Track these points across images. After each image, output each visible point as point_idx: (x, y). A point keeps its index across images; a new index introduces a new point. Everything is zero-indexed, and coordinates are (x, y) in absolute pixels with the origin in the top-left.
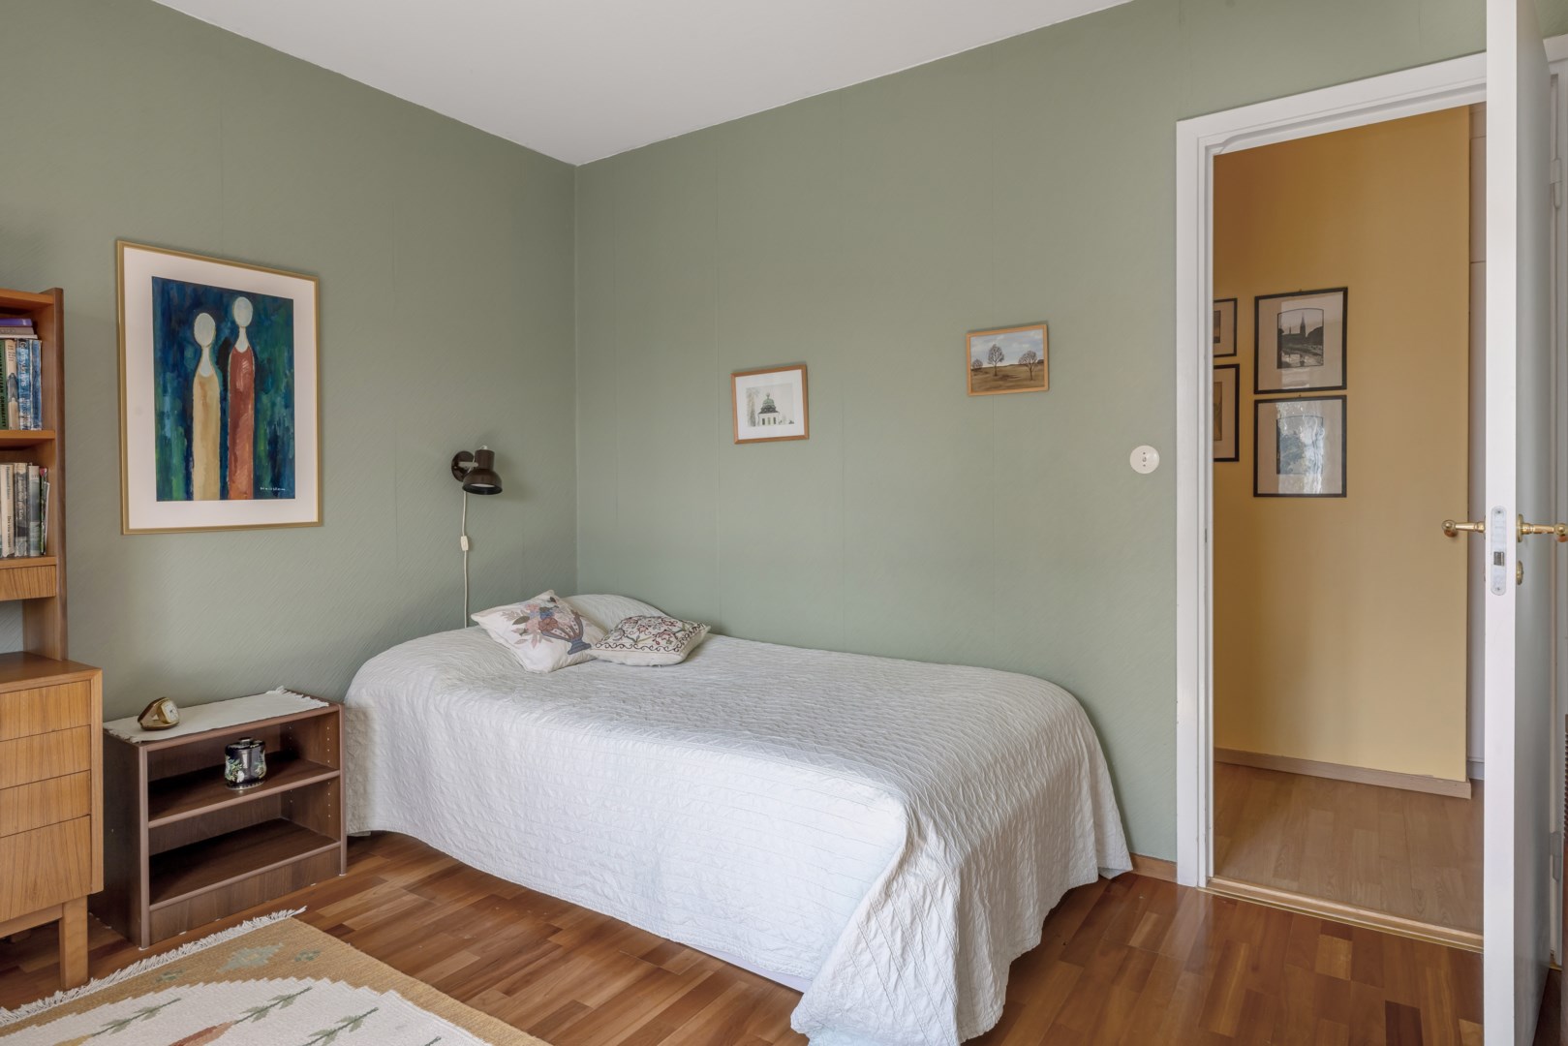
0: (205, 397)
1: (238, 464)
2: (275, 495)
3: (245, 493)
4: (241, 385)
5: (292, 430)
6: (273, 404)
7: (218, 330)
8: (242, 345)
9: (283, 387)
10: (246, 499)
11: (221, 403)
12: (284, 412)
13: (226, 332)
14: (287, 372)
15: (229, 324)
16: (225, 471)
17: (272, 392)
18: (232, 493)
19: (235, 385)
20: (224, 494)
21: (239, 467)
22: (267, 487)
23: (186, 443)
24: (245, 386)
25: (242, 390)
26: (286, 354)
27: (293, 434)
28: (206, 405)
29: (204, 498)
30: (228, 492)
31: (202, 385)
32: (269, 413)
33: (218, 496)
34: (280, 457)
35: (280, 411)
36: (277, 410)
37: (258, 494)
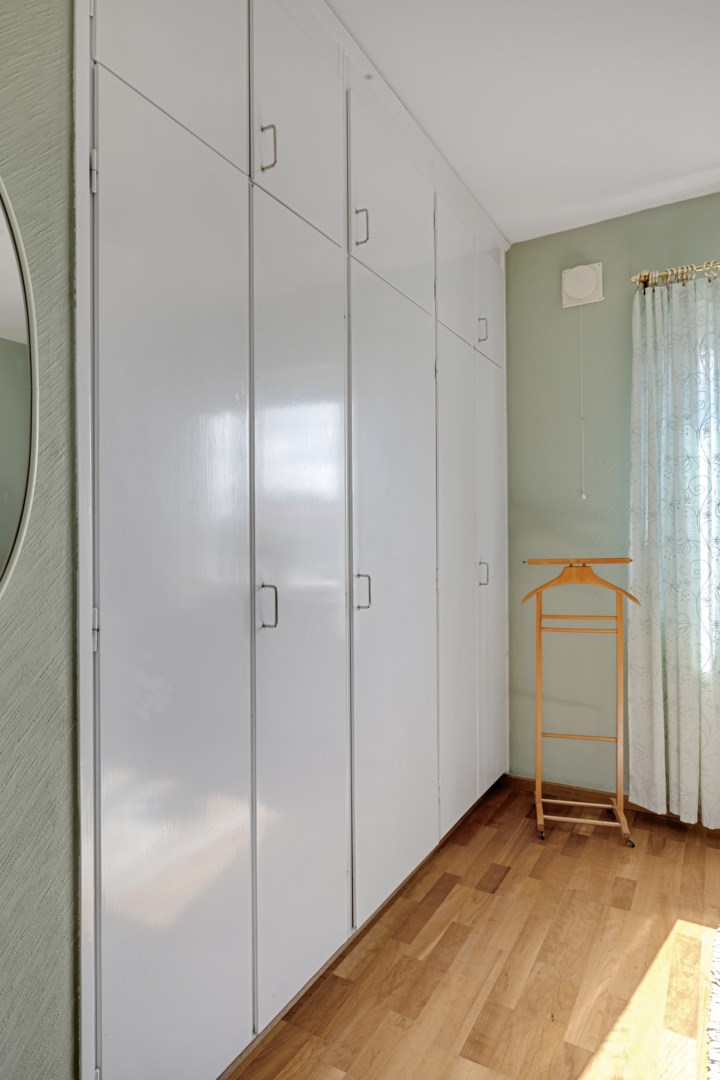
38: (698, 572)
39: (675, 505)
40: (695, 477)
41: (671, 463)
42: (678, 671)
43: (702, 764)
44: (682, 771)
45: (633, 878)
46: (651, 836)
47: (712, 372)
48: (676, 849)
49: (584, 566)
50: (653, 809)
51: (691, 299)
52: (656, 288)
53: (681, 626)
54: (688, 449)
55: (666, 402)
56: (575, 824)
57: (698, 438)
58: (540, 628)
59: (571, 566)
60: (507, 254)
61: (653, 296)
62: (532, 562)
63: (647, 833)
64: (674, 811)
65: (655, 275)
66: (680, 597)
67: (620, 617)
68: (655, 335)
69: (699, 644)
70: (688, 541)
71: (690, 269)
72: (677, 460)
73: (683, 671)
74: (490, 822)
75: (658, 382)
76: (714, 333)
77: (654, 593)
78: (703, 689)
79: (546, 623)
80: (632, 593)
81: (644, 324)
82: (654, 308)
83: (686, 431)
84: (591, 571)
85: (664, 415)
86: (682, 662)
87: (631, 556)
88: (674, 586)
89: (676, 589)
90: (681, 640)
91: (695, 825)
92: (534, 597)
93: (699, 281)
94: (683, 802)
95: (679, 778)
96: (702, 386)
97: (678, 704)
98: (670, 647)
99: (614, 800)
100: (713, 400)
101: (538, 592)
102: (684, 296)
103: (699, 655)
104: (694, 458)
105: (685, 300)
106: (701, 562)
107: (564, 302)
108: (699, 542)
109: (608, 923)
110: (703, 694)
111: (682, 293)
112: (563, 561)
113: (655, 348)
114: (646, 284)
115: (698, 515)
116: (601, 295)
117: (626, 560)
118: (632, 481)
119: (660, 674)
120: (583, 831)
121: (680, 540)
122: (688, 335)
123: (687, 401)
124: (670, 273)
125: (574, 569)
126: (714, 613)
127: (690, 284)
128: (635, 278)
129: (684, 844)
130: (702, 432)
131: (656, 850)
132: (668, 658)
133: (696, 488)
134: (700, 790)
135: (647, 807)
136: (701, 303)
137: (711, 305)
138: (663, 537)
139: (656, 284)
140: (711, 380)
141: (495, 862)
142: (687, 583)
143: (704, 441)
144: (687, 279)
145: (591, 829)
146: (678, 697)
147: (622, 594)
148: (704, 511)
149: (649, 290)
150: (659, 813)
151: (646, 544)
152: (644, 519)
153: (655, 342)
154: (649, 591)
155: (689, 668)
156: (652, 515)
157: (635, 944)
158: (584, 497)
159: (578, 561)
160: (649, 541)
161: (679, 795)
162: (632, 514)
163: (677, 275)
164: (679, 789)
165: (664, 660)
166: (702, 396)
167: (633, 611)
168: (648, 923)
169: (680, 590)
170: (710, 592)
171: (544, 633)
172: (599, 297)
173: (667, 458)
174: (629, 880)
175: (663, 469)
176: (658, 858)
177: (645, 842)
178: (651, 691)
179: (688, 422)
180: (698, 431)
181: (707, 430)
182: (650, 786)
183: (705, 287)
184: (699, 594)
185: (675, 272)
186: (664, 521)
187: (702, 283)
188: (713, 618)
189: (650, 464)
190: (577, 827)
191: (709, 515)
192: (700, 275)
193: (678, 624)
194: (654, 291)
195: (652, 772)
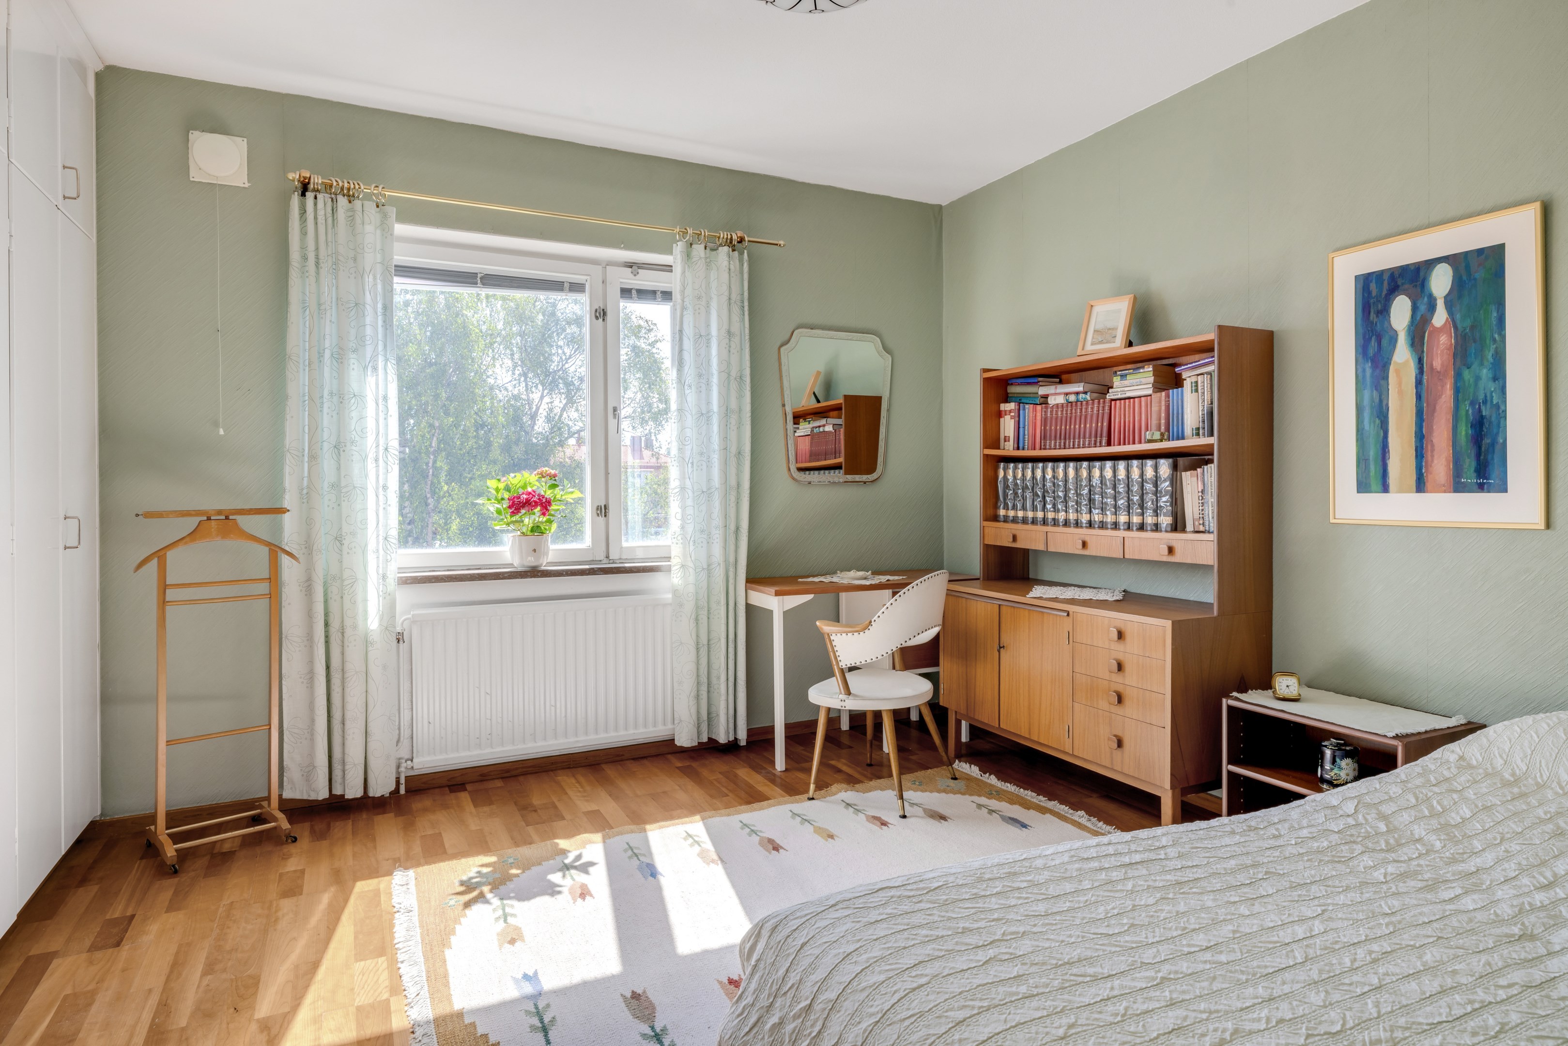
0: (1400, 384)
1: (1435, 453)
2: (1481, 488)
3: (1444, 486)
4: (1437, 364)
5: (1502, 408)
6: (1478, 378)
7: (1415, 308)
8: (1440, 317)
9: (1489, 355)
10: (1445, 492)
11: (1416, 387)
12: (1492, 386)
13: (1423, 308)
14: (1496, 336)
15: (1426, 299)
16: (1422, 462)
17: (1475, 366)
18: (1429, 485)
19: (1432, 365)
20: (1421, 486)
21: (1436, 457)
22: (1470, 478)
23: (1382, 434)
24: (1442, 365)
25: (1439, 369)
26: (1495, 314)
27: (1505, 411)
28: (1401, 393)
29: (1401, 490)
30: (1424, 483)
31: (1397, 371)
32: (1472, 390)
33: (1414, 489)
34: (1487, 441)
35: (1487, 384)
36: (1481, 384)
37: (1458, 487)
38: (364, 521)
39: (339, 448)
40: (362, 418)
41: (335, 399)
42: (343, 634)
43: (369, 729)
44: (348, 743)
45: (299, 868)
46: (312, 827)
47: (380, 306)
48: (341, 828)
49: (227, 518)
50: (313, 797)
51: (358, 220)
52: (320, 196)
53: (346, 583)
54: (354, 386)
55: (329, 329)
56: (214, 843)
57: (365, 375)
58: (163, 603)
59: (209, 519)
60: (98, 76)
61: (315, 204)
62: (148, 515)
63: (307, 825)
64: (338, 791)
65: (317, 180)
66: (345, 547)
67: (274, 579)
68: (317, 249)
69: (365, 600)
70: (355, 487)
71: (357, 187)
72: (341, 397)
73: (348, 632)
74: (83, 881)
75: (319, 305)
76: (382, 263)
77: (315, 547)
78: (370, 648)
79: (171, 594)
80: (287, 549)
81: (304, 233)
82: (316, 218)
83: (352, 366)
84: (236, 524)
85: (327, 344)
86: (348, 622)
87: (286, 505)
88: (339, 539)
89: (340, 542)
90: (346, 598)
91: (361, 798)
92: (155, 562)
93: (366, 203)
94: (348, 777)
95: (344, 753)
96: (368, 320)
97: (343, 670)
98: (334, 607)
99: (265, 804)
100: (380, 336)
101: (160, 555)
102: (350, 214)
103: (366, 612)
104: (360, 397)
105: (351, 219)
106: (369, 511)
107: (191, 174)
108: (366, 489)
109: (280, 914)
110: (370, 654)
111: (348, 210)
112: (198, 513)
113: (317, 264)
114: (305, 188)
115: (364, 459)
116: (246, 182)
117: (282, 511)
118: (288, 417)
119: (322, 640)
120: (227, 847)
121: (346, 486)
122: (355, 260)
123: (353, 332)
124: (335, 184)
125: (213, 523)
126: (381, 566)
127: (357, 203)
128: (294, 176)
129: (350, 822)
130: (370, 369)
131: (319, 836)
132: (331, 621)
133: (363, 430)
134: (366, 758)
135: (305, 797)
136: (369, 228)
137: (378, 232)
138: (326, 485)
139: (318, 191)
140: (379, 314)
141: (108, 917)
142: (353, 534)
143: (371, 380)
144: (353, 196)
145: (238, 842)
146: (343, 662)
147: (275, 550)
148: (371, 456)
149: (310, 195)
150: (320, 798)
151: (305, 491)
152: (302, 462)
153: (317, 257)
154: (309, 546)
155: (355, 627)
156: (313, 457)
157: (314, 920)
158: (222, 432)
159: (220, 512)
160: (308, 487)
161: (344, 771)
162: (288, 456)
163: (342, 189)
164: (344, 763)
165: (327, 624)
166: (369, 331)
167: (290, 570)
168: (325, 899)
169: (346, 542)
170: (378, 543)
171: (169, 609)
172: (241, 180)
173: (331, 394)
174: (295, 871)
175: (326, 405)
176: (324, 842)
177: (307, 833)
178: (311, 662)
179: (354, 356)
180: (365, 368)
181: (375, 369)
182: (309, 772)
183: (373, 212)
184: (366, 545)
185: (341, 184)
186: (327, 464)
187: (370, 206)
188: (381, 572)
189: (311, 399)
190: (218, 845)
191: (377, 460)
192: (368, 197)
193: (343, 581)
194: (316, 198)
195: (311, 755)
